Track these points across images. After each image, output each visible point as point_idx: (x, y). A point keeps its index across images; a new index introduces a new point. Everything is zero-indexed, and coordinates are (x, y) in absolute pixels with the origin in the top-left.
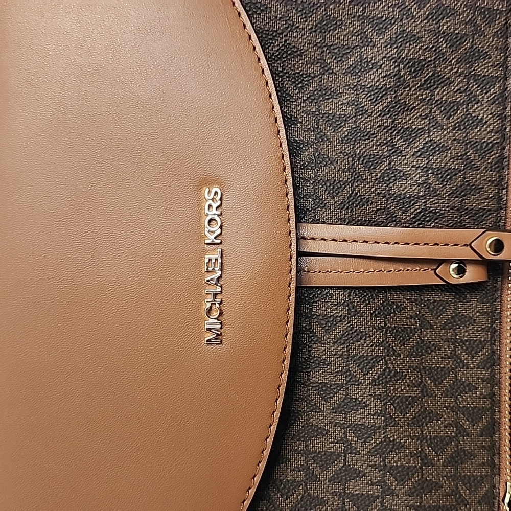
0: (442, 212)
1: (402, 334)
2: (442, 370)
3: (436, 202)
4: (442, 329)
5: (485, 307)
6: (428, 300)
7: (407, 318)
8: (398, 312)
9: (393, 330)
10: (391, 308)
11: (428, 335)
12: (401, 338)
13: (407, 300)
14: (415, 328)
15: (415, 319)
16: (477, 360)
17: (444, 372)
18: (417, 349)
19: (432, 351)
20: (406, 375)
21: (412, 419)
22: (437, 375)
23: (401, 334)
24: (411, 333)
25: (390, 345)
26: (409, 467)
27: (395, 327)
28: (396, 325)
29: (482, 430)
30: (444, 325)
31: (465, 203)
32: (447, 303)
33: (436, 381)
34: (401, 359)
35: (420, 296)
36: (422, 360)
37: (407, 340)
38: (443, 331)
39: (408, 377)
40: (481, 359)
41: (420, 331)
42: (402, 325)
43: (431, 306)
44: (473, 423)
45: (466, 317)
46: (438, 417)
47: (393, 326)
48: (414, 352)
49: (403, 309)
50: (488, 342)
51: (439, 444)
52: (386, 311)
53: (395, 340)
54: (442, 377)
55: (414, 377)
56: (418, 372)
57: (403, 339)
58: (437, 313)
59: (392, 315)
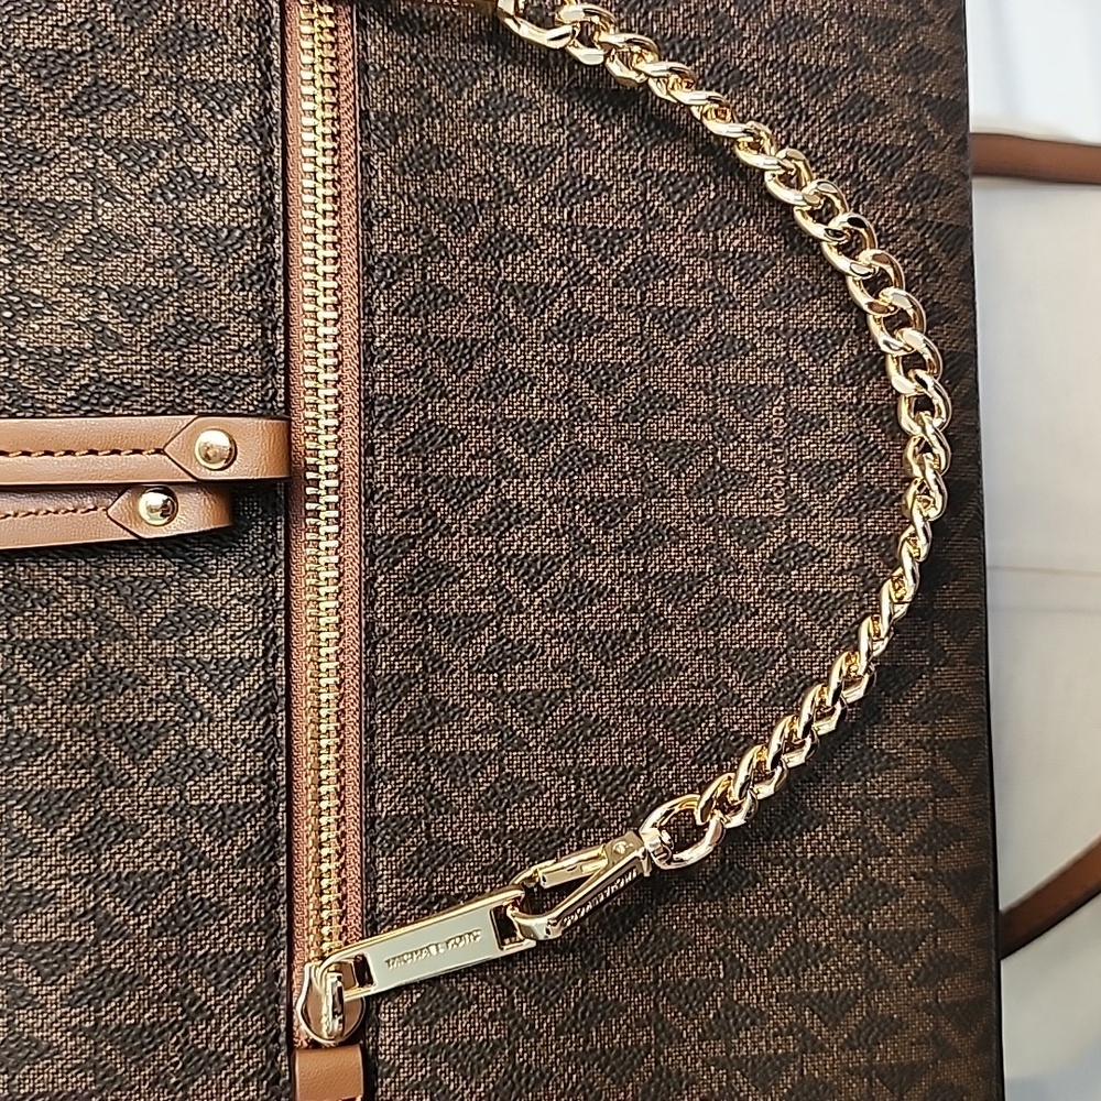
0: (137, 383)
1: (53, 655)
2: (150, 729)
3: (121, 361)
4: (150, 639)
5: (251, 586)
6: (118, 577)
7: (67, 619)
8: (43, 607)
9: (29, 645)
10: (26, 599)
11: (115, 653)
12: (50, 664)
13: (66, 578)
14: (85, 640)
15: (85, 620)
16: (235, 700)
17: (157, 732)
18: (89, 686)
19: (126, 688)
20: (59, 743)
21: (73, 838)
22: (137, 739)
23: (48, 655)
24: (75, 650)
25: (20, 679)
26: (67, 944)
27: (34, 640)
28: (36, 636)
29: (244, 854)
30: (156, 630)
31: (189, 362)
32: (164, 581)
33: (135, 752)
34: (47, 709)
35: (99, 568)
36: (100, 707)
37: (64, 667)
38: (154, 642)
39: (63, 747)
40: (244, 698)
41: (97, 645)
42: (53, 634)
43: (127, 591)
44: (222, 837)
45: (207, 610)
46: (137, 830)
47: (30, 637)
48: (80, 691)
49: (55, 599)
50: (257, 661)
51: (138, 888)
52: (12, 605)
53: (34, 667)
54: (148, 742)
55: (82, 747)
56: (90, 735)
57: (54, 665)
58: (140, 604)
59: (27, 614)
